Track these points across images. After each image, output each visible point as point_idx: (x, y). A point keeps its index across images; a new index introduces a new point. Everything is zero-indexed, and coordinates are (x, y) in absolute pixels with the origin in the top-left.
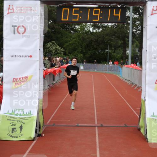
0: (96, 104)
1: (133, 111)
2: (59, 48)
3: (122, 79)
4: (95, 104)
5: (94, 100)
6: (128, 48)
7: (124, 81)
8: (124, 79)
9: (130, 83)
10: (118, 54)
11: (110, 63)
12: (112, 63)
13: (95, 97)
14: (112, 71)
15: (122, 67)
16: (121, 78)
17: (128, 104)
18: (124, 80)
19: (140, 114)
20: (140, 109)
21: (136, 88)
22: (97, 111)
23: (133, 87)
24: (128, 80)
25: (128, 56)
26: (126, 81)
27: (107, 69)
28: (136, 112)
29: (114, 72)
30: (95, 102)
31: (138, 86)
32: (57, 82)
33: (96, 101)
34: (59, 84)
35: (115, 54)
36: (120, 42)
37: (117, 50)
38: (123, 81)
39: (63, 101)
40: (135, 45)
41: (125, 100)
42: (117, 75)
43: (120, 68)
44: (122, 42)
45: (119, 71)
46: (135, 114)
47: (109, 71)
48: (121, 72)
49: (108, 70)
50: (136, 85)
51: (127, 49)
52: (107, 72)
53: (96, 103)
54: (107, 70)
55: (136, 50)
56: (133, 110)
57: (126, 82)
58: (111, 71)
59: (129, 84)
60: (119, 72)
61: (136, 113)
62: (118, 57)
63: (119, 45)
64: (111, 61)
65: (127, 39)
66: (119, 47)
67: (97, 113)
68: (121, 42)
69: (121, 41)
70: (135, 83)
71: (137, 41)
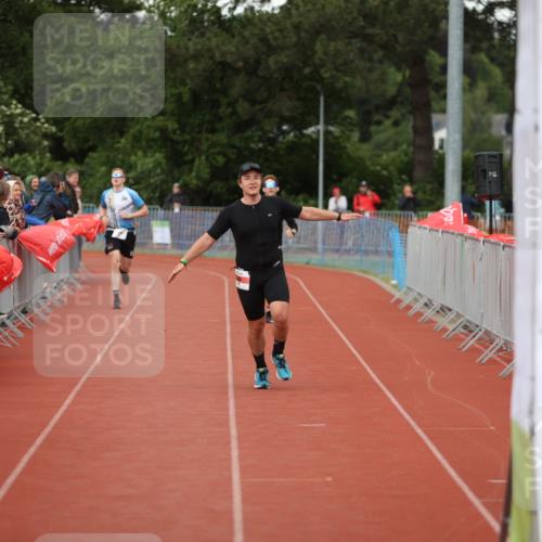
0: (241, 458)
1: (471, 495)
2: (22, 115)
3: (407, 301)
4: (235, 453)
5: (233, 431)
6: (444, 111)
7: (419, 314)
8: (416, 300)
9: (451, 327)
10: (385, 146)
11: (332, 201)
12: (343, 202)
13: (238, 416)
14: (348, 252)
15: (404, 229)
16: (398, 295)
17: (439, 456)
18: (418, 307)
19: (507, 512)
20: (504, 481)
21: (489, 354)
22: (245, 500)
23: (473, 350)
24: (444, 310)
25: (442, 161)
26: (429, 314)
27: (316, 243)
28: (486, 505)
29: (357, 257)
30: (234, 444)
31: (499, 343)
32: (8, 322)
33: (240, 439)
34: (20, 334)
35: (365, 150)
36: (396, 77)
37: (379, 123)
38: (411, 312)
39: (39, 441)
40: (481, 91)
41: (419, 431)
42: (378, 281)
43: (395, 235)
44: (408, 73)
45: (390, 254)
46: (478, 515)
47: (325, 251)
48: (398, 259)
49: (320, 246)
50: (488, 339)
51: (436, 118)
52: (315, 259)
53: (240, 448)
54: (314, 250)
55: (490, 125)
56: (466, 489)
57: (431, 321)
58: (337, 251)
59: (445, 330)
60: (386, 258)
61: (483, 510)
62: (385, 167)
63: (391, 91)
64: (337, 191)
65: (434, 57)
66: (392, 103)
67: (245, 512)
68: (399, 77)
69: (399, 69)
70: (485, 326)
71: (496, 71)
